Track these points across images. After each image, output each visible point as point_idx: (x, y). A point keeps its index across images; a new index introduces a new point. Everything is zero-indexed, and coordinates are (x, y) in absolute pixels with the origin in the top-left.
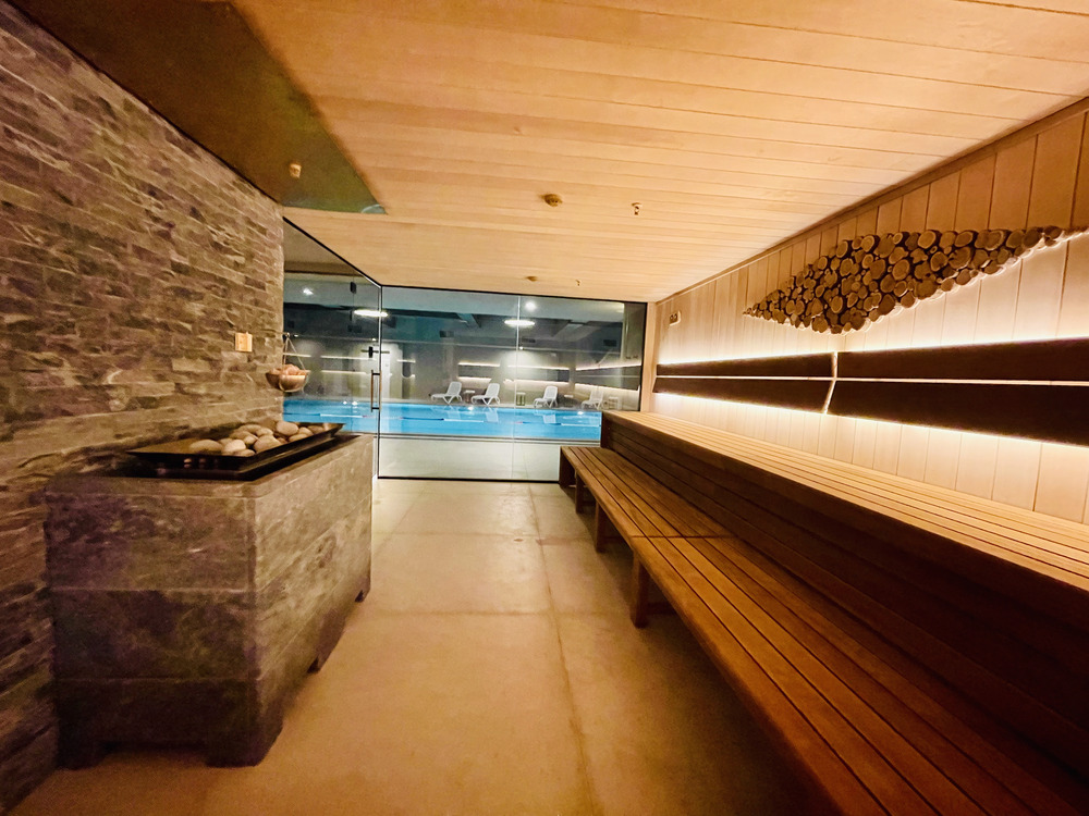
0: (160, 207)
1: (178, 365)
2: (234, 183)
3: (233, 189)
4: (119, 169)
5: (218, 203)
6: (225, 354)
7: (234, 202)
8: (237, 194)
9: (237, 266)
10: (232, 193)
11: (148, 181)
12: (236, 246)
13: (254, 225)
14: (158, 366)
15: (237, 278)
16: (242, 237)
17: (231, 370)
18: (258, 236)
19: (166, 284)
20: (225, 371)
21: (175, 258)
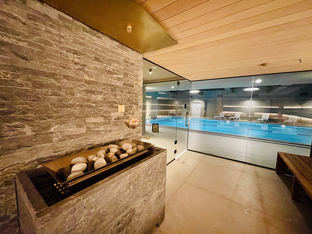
0: (79, 59)
1: (88, 120)
2: (118, 46)
3: (117, 49)
4: (55, 44)
5: (110, 55)
6: (112, 114)
7: (118, 54)
8: (120, 51)
9: (119, 79)
10: (117, 50)
11: (72, 48)
12: (118, 71)
13: (128, 62)
14: (78, 122)
15: (119, 84)
16: (122, 67)
17: (115, 119)
18: (130, 67)
19: (82, 89)
20: (113, 120)
21: (87, 78)
